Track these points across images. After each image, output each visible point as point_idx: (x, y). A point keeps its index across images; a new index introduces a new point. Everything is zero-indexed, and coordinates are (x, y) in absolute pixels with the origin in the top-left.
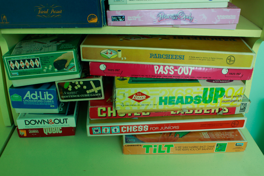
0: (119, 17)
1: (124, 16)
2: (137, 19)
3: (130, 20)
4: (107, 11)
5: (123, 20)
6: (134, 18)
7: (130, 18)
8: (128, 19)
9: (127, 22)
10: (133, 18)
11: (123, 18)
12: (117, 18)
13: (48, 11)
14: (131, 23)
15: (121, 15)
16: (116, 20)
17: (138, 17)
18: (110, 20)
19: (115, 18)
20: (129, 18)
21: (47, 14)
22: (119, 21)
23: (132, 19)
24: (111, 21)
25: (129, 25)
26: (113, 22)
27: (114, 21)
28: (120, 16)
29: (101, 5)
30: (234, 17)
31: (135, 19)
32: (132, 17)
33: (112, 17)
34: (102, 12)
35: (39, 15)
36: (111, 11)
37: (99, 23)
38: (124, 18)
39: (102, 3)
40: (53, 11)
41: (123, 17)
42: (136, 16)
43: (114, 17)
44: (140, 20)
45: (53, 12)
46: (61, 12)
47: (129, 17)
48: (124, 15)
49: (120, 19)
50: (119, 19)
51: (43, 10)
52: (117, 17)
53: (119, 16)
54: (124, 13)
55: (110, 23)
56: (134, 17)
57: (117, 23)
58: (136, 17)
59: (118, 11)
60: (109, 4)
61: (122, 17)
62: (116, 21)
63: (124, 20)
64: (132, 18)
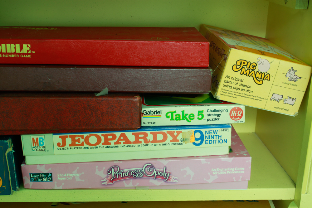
0: (43, 176)
1: (51, 174)
2: (74, 178)
3: (61, 179)
4: (22, 165)
5: (49, 179)
6: (69, 177)
7: (62, 177)
8: (59, 178)
9: (56, 182)
10: (66, 177)
11: (49, 176)
12: (39, 177)
14: (63, 184)
15: (46, 172)
16: (37, 179)
17: (75, 175)
18: (27, 180)
19: (35, 176)
20: (60, 177)
22: (43, 181)
23: (65, 179)
24: (30, 181)
25: (61, 187)
26: (32, 183)
27: (35, 181)
28: (45, 174)
29: (7, 160)
30: (242, 170)
31: (71, 178)
32: (64, 174)
33: (30, 174)
34: (10, 172)
36: (27, 165)
37: (4, 188)
38: (51, 176)
39: (8, 157)
41: (50, 175)
42: (72, 173)
43: (33, 174)
44: (78, 179)
47: (60, 175)
48: (51, 172)
49: (44, 179)
50: (42, 178)
52: (39, 174)
53: (42, 174)
54: (50, 169)
55: (28, 184)
56: (68, 174)
57: (39, 184)
58: (71, 175)
59: (41, 165)
60: (24, 155)
61: (47, 174)
62: (37, 181)
63: (52, 180)
64: (64, 177)
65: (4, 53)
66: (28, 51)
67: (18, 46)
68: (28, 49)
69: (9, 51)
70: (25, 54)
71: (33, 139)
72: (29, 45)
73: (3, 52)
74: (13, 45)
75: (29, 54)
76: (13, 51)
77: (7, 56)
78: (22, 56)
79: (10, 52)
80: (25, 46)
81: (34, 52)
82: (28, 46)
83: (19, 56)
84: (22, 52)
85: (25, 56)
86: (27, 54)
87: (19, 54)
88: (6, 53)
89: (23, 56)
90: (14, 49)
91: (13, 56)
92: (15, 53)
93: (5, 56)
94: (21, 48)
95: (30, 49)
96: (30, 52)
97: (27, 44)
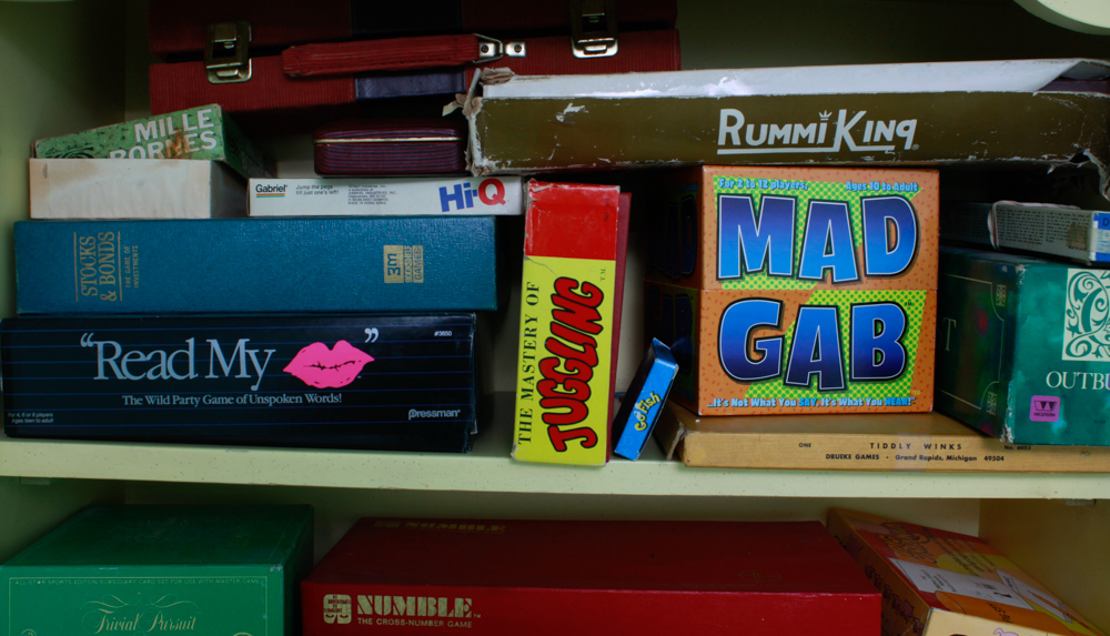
65: (411, 618)
66: (465, 613)
67: (443, 602)
68: (467, 608)
69: (422, 613)
70: (459, 620)
72: (469, 601)
73: (408, 614)
74: (432, 600)
75: (468, 620)
76: (432, 612)
77: (418, 623)
78: (450, 625)
79: (424, 615)
80: (459, 602)
81: (479, 616)
82: (465, 603)
83: (446, 623)
84: (451, 615)
85: (457, 624)
86: (464, 619)
87: (446, 619)
88: (416, 617)
89: (454, 624)
90: (434, 608)
91: (431, 623)
92: (436, 617)
93: (412, 625)
94: (451, 606)
95: (471, 608)
96: (468, 616)
97: (464, 597)
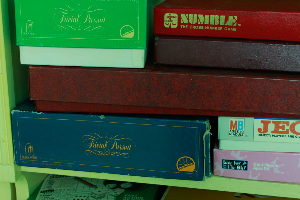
0: (237, 163)
1: (247, 162)
2: (272, 169)
3: (258, 169)
4: (215, 150)
5: (243, 168)
6: (266, 167)
7: (258, 167)
8: (254, 168)
9: (251, 172)
10: (263, 167)
11: (244, 165)
12: (233, 164)
13: (107, 144)
14: (259, 174)
15: (241, 159)
16: (230, 167)
17: (273, 166)
18: (218, 166)
19: (228, 163)
20: (256, 166)
21: (104, 149)
22: (236, 169)
23: (262, 169)
24: (222, 167)
25: (256, 178)
26: (224, 170)
27: (227, 168)
28: (239, 161)
29: (204, 143)
31: (268, 169)
32: (261, 164)
33: (223, 160)
34: (205, 156)
35: (90, 149)
36: (221, 150)
37: (197, 173)
38: (246, 165)
39: (205, 140)
40: (115, 145)
41: (245, 163)
42: (270, 163)
43: (226, 161)
44: (276, 171)
45: (115, 147)
46: (129, 148)
47: (256, 165)
48: (246, 160)
49: (238, 167)
50: (236, 166)
51: (98, 141)
52: (233, 161)
53: (236, 161)
54: (246, 156)
55: (219, 171)
56: (266, 164)
57: (232, 172)
58: (269, 165)
59: (236, 151)
60: (219, 139)
61: (242, 162)
62: (230, 168)
63: (246, 169)
64: (261, 167)
65: (207, 25)
66: (233, 23)
67: (223, 17)
68: (234, 21)
69: (212, 23)
70: (230, 27)
71: (232, 122)
72: (236, 17)
74: (217, 17)
75: (235, 27)
76: (217, 23)
77: (210, 28)
78: (226, 29)
80: (230, 18)
81: (240, 25)
82: (234, 18)
83: (223, 29)
84: (226, 24)
85: (229, 29)
86: (233, 27)
87: (224, 27)
88: (209, 25)
89: (228, 29)
90: (218, 21)
91: (216, 28)
92: (219, 25)
93: (207, 29)
94: (226, 20)
95: (237, 21)
96: (235, 25)
97: (233, 15)
